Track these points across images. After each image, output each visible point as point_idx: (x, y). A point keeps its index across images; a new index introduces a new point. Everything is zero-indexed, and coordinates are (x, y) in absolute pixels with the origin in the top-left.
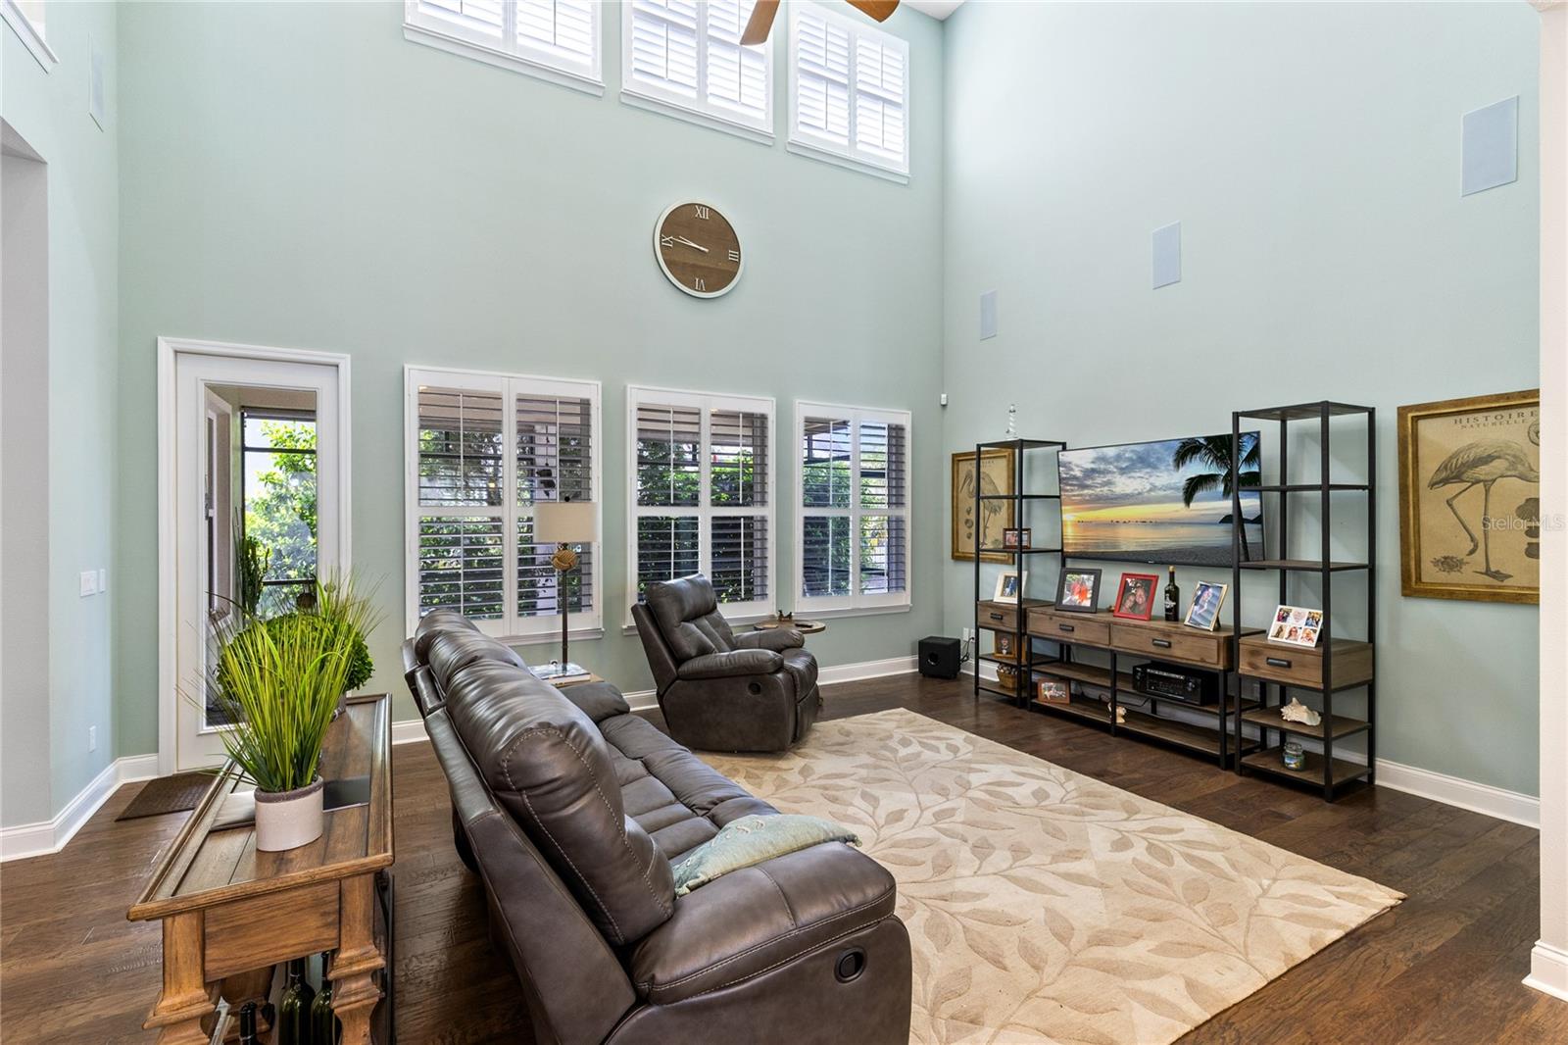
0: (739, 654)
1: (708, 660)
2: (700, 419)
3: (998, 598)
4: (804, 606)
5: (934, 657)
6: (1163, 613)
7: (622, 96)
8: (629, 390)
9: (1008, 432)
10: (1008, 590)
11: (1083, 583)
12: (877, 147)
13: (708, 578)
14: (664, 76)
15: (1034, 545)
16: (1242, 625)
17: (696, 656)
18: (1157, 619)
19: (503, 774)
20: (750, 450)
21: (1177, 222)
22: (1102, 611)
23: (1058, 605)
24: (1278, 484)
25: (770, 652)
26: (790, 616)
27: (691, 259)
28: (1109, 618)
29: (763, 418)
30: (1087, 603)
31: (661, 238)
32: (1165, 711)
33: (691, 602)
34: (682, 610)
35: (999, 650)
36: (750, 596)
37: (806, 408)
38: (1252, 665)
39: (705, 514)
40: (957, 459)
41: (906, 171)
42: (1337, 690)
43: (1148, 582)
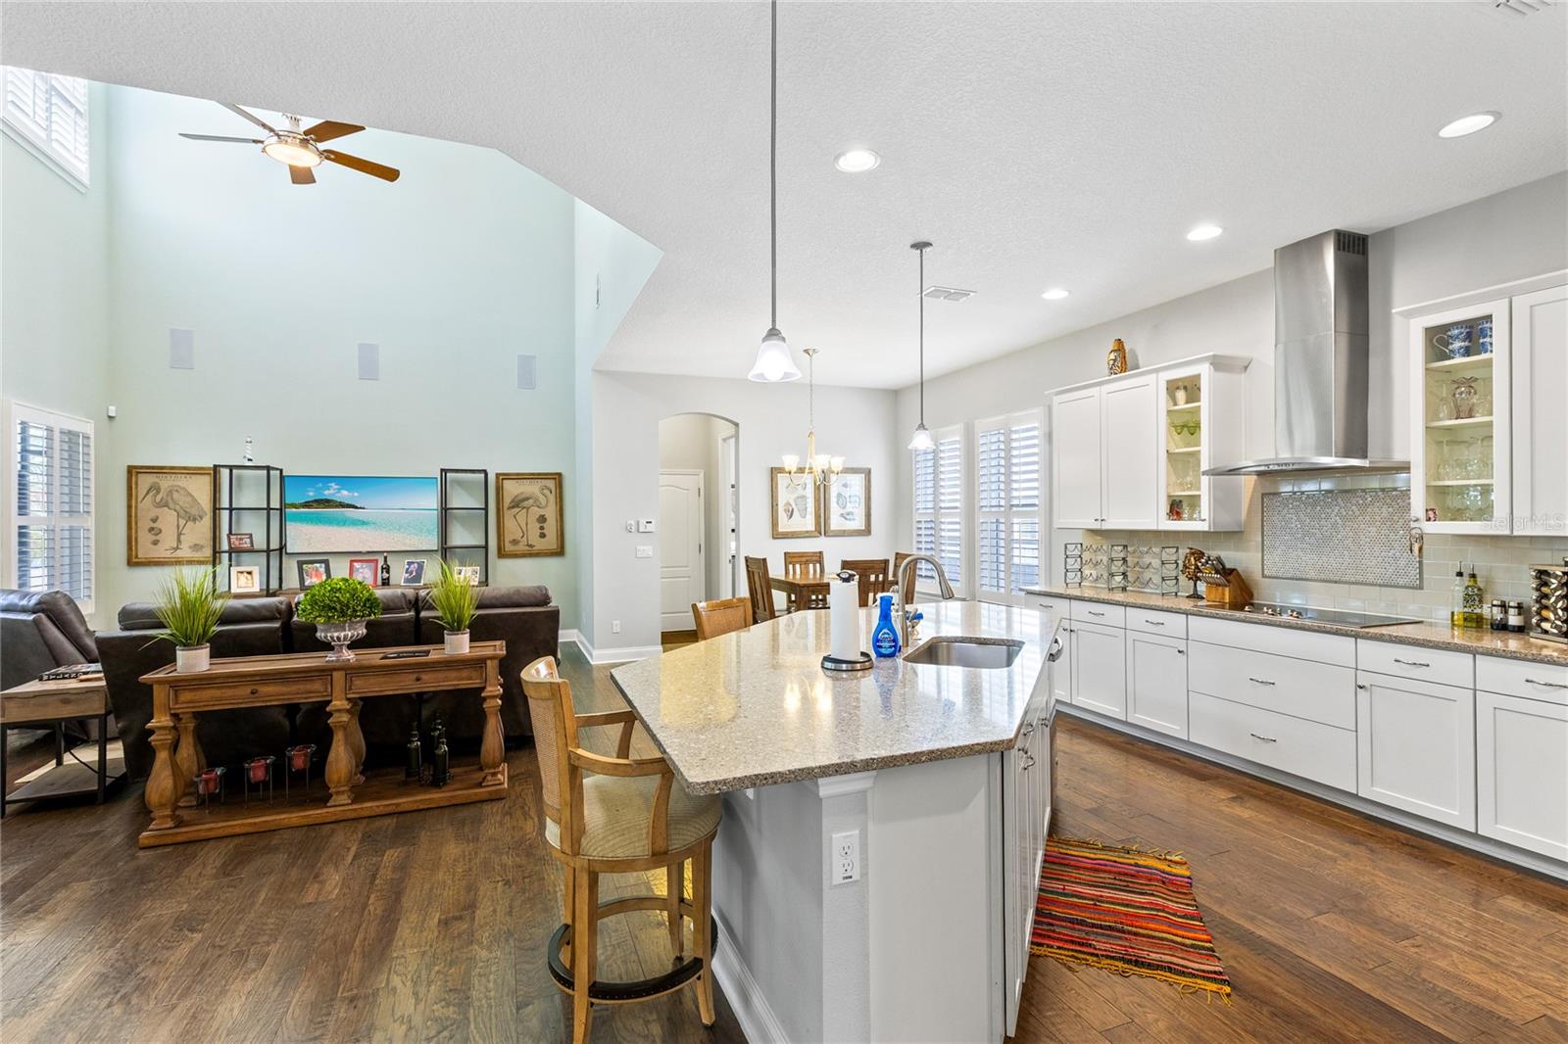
11: (317, 570)
12: (68, 151)
21: (376, 341)
40: (133, 470)
41: (87, 181)
43: (372, 564)
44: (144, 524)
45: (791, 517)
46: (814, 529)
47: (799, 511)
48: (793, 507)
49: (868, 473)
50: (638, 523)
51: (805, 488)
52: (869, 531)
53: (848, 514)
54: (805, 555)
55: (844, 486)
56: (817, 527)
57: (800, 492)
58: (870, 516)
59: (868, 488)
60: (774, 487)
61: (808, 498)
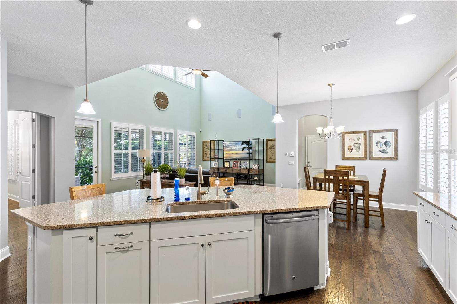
7: (148, 70)
8: (150, 128)
10: (215, 165)
11: (227, 163)
12: (190, 83)
15: (219, 158)
21: (240, 109)
24: (254, 148)
27: (160, 103)
30: (229, 166)
31: (155, 98)
37: (179, 132)
38: (251, 172)
40: (204, 142)
41: (195, 88)
42: (260, 175)
43: (237, 163)
44: (205, 153)
45: (351, 151)
46: (363, 157)
47: (356, 149)
48: (353, 147)
49: (396, 131)
50: (289, 153)
51: (359, 139)
52: (396, 158)
53: (383, 150)
54: (345, 167)
55: (381, 138)
56: (365, 156)
57: (356, 141)
58: (397, 151)
59: (396, 138)
60: (343, 140)
61: (360, 144)
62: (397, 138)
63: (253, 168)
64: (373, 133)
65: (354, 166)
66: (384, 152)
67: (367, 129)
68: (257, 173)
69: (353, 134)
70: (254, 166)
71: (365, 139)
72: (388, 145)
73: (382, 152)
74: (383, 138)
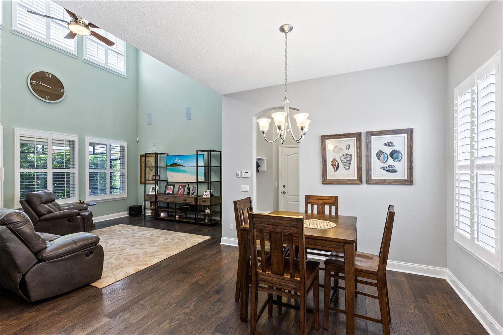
0: (64, 212)
1: (52, 214)
2: (47, 141)
3: (151, 193)
4: (89, 198)
5: (134, 211)
6: (187, 194)
7: (12, 30)
8: (16, 130)
9: (153, 150)
10: (153, 191)
11: (171, 188)
12: (116, 66)
13: (51, 191)
14: (32, 28)
15: (161, 179)
16: (198, 194)
17: (47, 214)
18: (185, 195)
19: (5, 221)
20: (69, 148)
21: (190, 106)
22: (175, 194)
23: (165, 194)
24: (207, 165)
25: (75, 210)
26: (84, 202)
27: (44, 90)
28: (176, 195)
29: (74, 142)
30: (171, 193)
31: (30, 81)
32: (189, 216)
33: (45, 198)
34: (41, 200)
35: (151, 206)
36: (68, 196)
37: (89, 139)
38: (200, 202)
39: (50, 172)
40: (141, 156)
41: (125, 74)
42: (212, 205)
43: (184, 187)
44: (143, 172)
45: (337, 169)
46: (356, 178)
47: (344, 165)
48: (339, 162)
49: (410, 132)
50: (241, 172)
51: (349, 148)
52: (410, 181)
53: (389, 167)
54: (322, 198)
55: (385, 145)
56: (359, 177)
57: (345, 152)
58: (413, 168)
59: (410, 145)
60: (324, 149)
61: (351, 156)
62: (413, 144)
63: (204, 195)
64: (373, 137)
65: (338, 197)
66: (391, 170)
67: (363, 130)
68: (208, 203)
69: (340, 138)
70: (206, 192)
71: (359, 148)
72: (397, 158)
73: (387, 171)
74: (389, 144)
